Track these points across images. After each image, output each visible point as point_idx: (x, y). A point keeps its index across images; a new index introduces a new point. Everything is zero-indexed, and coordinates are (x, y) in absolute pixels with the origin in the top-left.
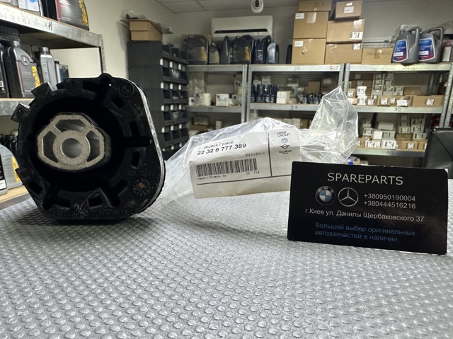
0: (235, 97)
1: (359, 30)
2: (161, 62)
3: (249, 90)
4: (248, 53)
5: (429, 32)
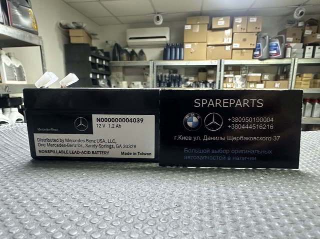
0: (145, 84)
1: (229, 37)
2: (90, 59)
3: (155, 79)
5: (276, 38)
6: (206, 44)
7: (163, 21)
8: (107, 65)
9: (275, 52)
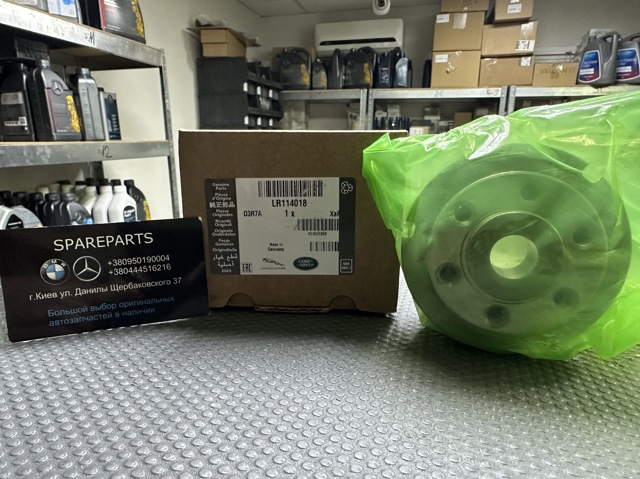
1: (530, 38)
2: (245, 88)
3: (370, 125)
4: (368, 73)
5: (632, 39)
6: (479, 54)
7: (391, 7)
8: (276, 98)
9: (629, 69)
